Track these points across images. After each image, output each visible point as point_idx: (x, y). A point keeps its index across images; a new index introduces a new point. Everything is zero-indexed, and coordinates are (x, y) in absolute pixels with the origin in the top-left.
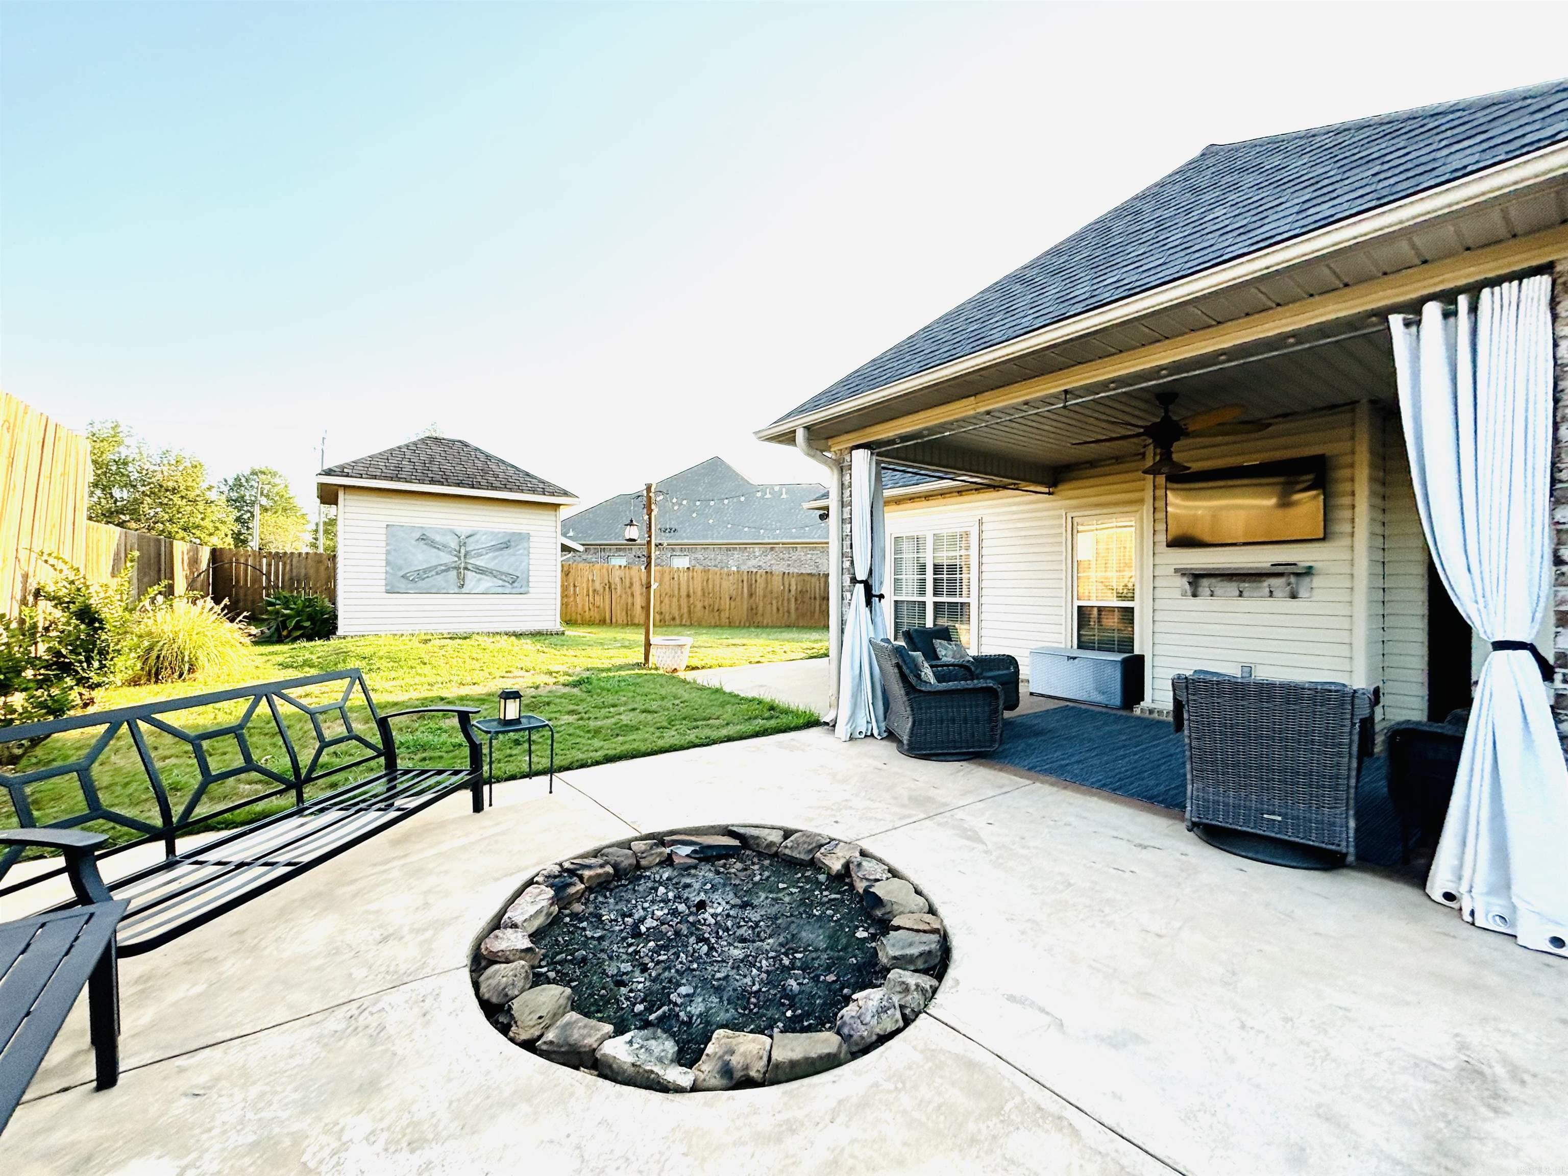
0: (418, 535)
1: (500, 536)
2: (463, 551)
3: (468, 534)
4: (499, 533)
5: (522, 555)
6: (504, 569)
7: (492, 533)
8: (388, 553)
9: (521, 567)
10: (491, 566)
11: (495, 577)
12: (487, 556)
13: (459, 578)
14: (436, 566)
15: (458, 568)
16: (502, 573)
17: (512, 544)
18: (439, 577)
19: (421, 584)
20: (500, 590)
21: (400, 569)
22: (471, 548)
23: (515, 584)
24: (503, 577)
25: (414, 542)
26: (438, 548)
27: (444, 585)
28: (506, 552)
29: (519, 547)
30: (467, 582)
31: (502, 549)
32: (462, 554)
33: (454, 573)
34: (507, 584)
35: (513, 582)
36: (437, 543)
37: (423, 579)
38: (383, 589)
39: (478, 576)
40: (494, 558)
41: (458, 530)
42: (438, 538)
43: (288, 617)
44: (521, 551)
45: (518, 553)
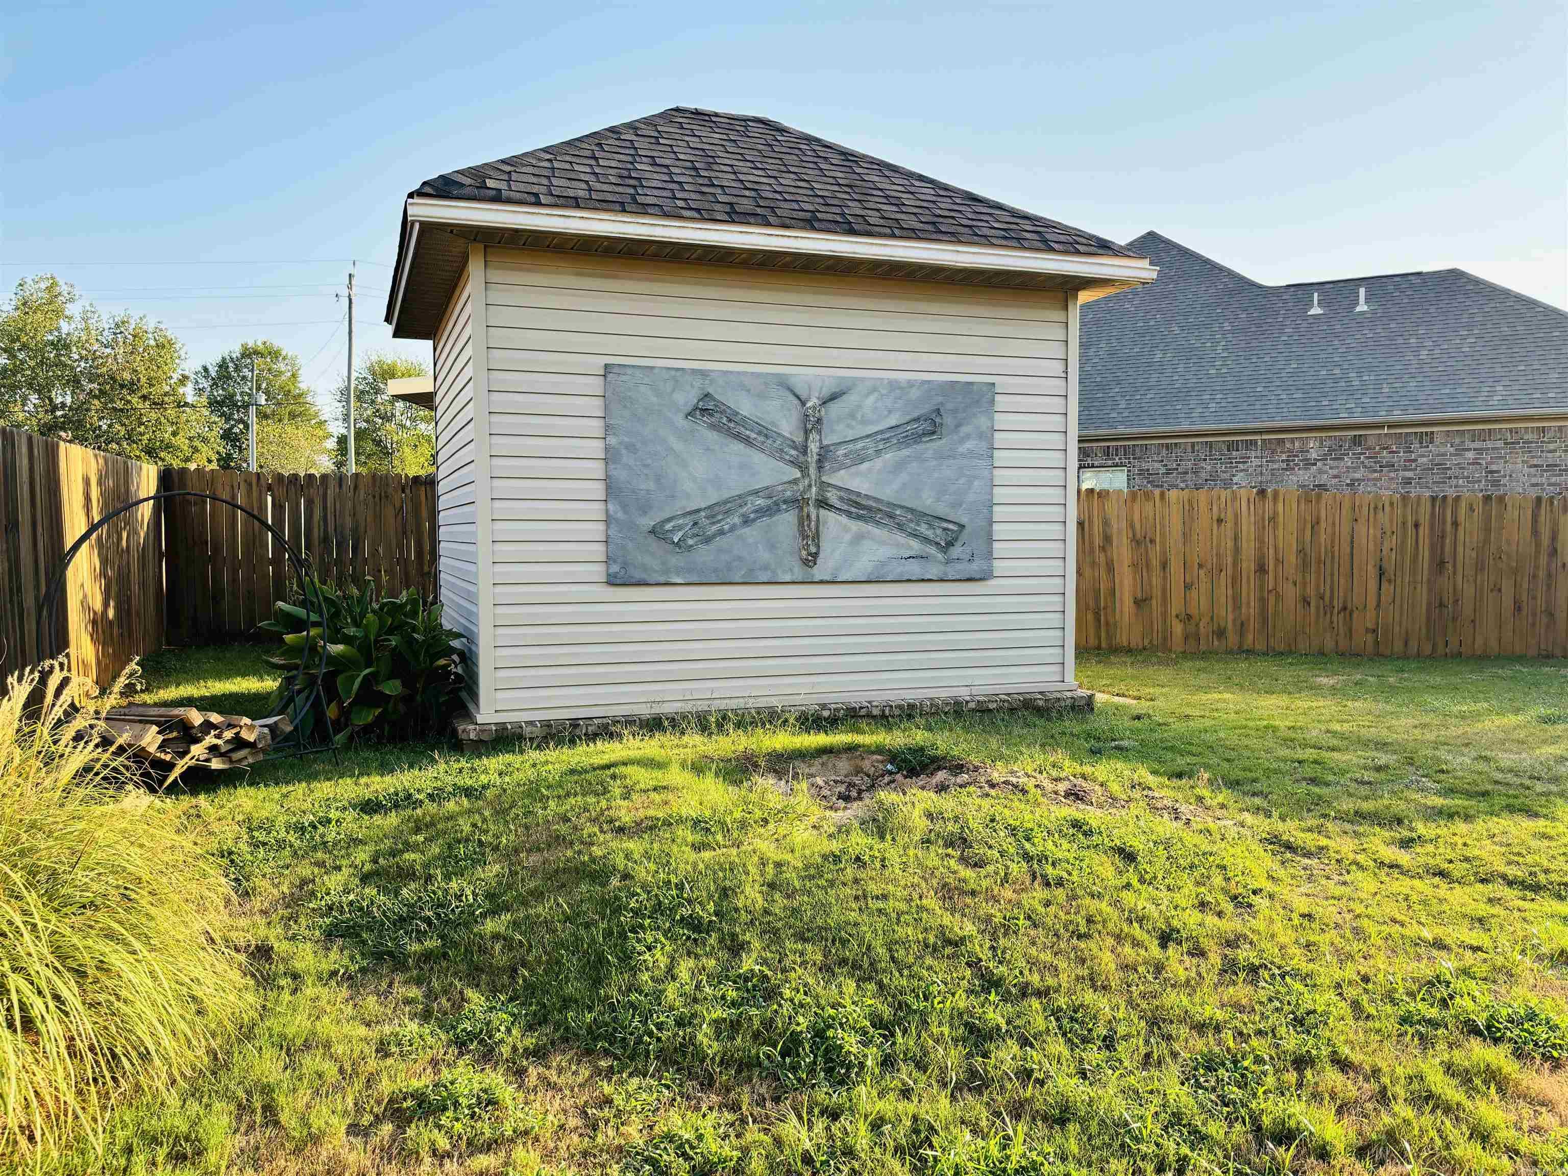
0: (687, 397)
1: (914, 394)
2: (813, 447)
3: (826, 393)
4: (911, 384)
5: (971, 454)
6: (927, 501)
7: (893, 385)
8: (610, 457)
9: (971, 497)
10: (887, 493)
11: (900, 527)
12: (878, 463)
13: (805, 537)
14: (741, 499)
15: (798, 503)
16: (919, 515)
17: (948, 420)
18: (750, 533)
19: (704, 555)
20: (914, 569)
21: (644, 510)
22: (835, 439)
23: (956, 551)
24: (923, 529)
25: (680, 421)
26: (747, 441)
27: (764, 555)
28: (929, 447)
29: (965, 430)
30: (825, 545)
31: (917, 438)
32: (812, 459)
33: (787, 520)
34: (932, 550)
35: (950, 544)
36: (744, 422)
37: (708, 540)
38: (598, 571)
39: (856, 526)
40: (900, 466)
41: (801, 376)
42: (745, 407)
43: (339, 665)
44: (969, 445)
45: (962, 449)
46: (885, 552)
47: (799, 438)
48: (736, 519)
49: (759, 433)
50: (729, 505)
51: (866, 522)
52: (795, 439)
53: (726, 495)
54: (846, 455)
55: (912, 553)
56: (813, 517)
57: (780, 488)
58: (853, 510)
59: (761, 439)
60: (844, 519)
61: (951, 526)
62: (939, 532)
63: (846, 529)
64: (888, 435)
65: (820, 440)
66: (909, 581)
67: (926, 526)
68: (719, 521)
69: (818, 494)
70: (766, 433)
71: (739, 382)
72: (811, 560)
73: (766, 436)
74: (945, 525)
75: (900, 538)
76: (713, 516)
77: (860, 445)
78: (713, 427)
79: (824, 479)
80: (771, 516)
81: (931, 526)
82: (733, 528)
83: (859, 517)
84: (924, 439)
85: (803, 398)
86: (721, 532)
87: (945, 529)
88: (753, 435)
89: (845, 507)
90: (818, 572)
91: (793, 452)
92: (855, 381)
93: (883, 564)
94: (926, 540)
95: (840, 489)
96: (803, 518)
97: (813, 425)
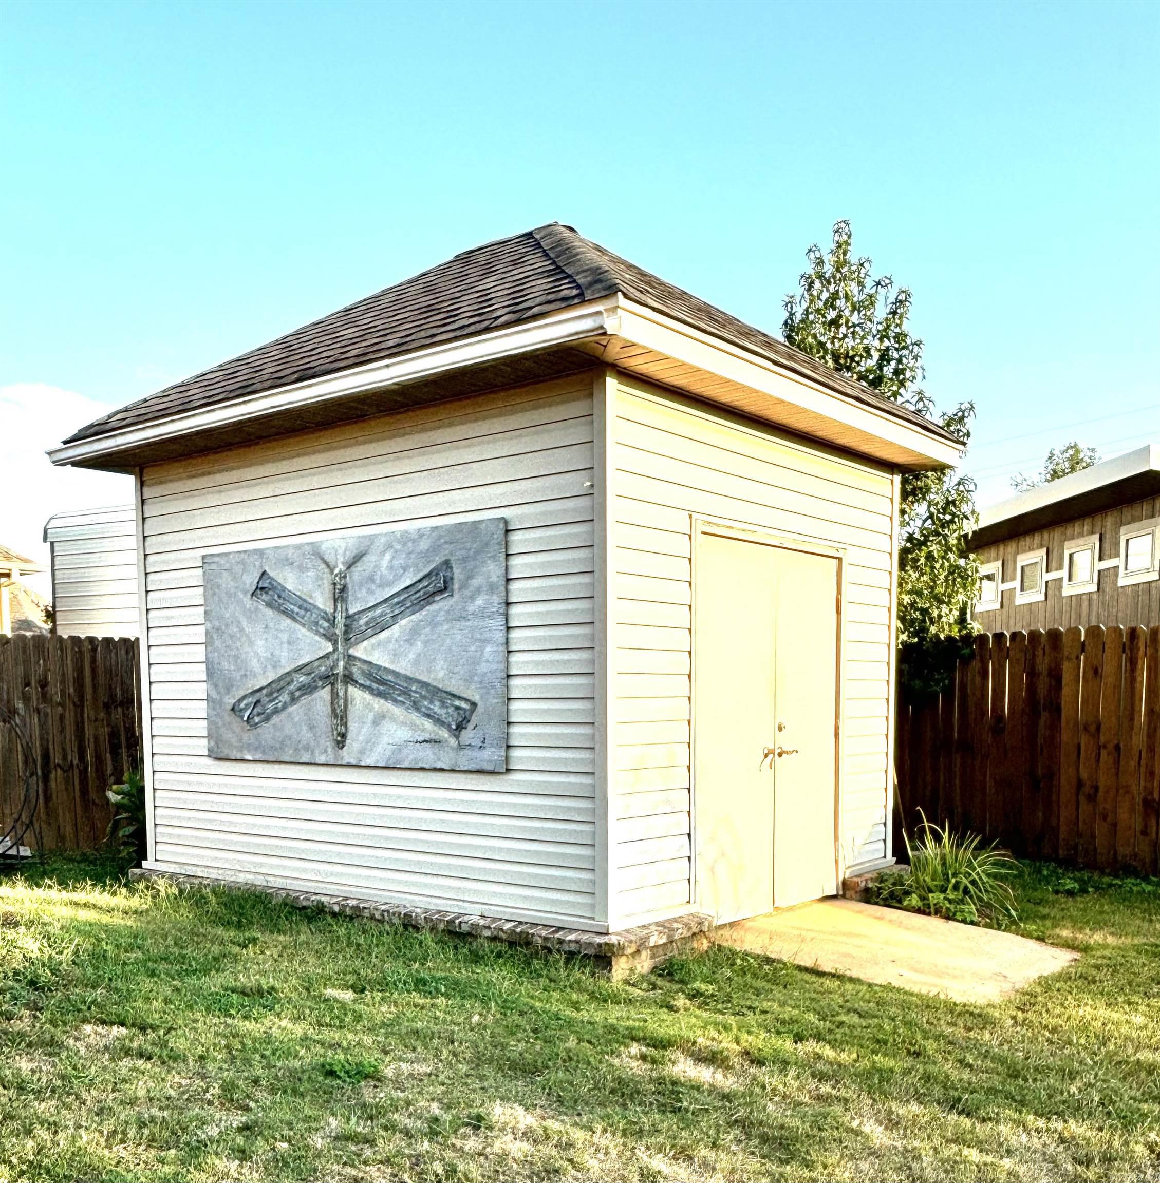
0: (251, 580)
1: (424, 545)
2: (340, 619)
4: (421, 534)
5: (482, 614)
6: (438, 675)
7: (405, 538)
8: (209, 641)
9: (483, 668)
10: (403, 666)
11: (416, 706)
12: (395, 631)
16: (433, 691)
18: (296, 712)
19: (267, 732)
20: (427, 755)
21: (228, 689)
22: (360, 607)
23: (467, 735)
25: (247, 601)
26: (293, 616)
27: (306, 735)
28: (440, 606)
32: (339, 629)
33: (323, 697)
34: (444, 734)
35: (460, 727)
36: (289, 598)
38: (202, 746)
39: (379, 704)
40: (412, 634)
41: (330, 542)
42: (291, 580)
44: (479, 602)
45: (471, 608)
46: (403, 734)
47: (330, 610)
48: (285, 697)
49: (300, 607)
50: (282, 683)
51: (386, 699)
52: (328, 610)
53: (281, 672)
54: (367, 623)
55: (427, 736)
56: (341, 694)
57: (316, 664)
58: (375, 686)
59: (302, 612)
60: (367, 696)
61: (464, 705)
62: (451, 710)
63: (369, 707)
64: (402, 598)
65: (347, 610)
66: (422, 769)
67: (437, 703)
68: (274, 700)
69: (345, 668)
70: (305, 606)
71: (285, 557)
72: (341, 740)
73: (306, 610)
74: (457, 703)
75: (415, 717)
76: (271, 694)
77: (378, 611)
78: (269, 605)
79: (351, 652)
80: (311, 693)
81: (443, 704)
82: (285, 707)
83: (380, 694)
84: (437, 598)
85: (332, 564)
86: (276, 711)
87: (458, 708)
88: (296, 609)
89: (368, 683)
90: (347, 755)
91: (326, 625)
92: (372, 538)
93: (399, 748)
94: (438, 721)
95: (365, 662)
96: (334, 695)
97: (340, 594)
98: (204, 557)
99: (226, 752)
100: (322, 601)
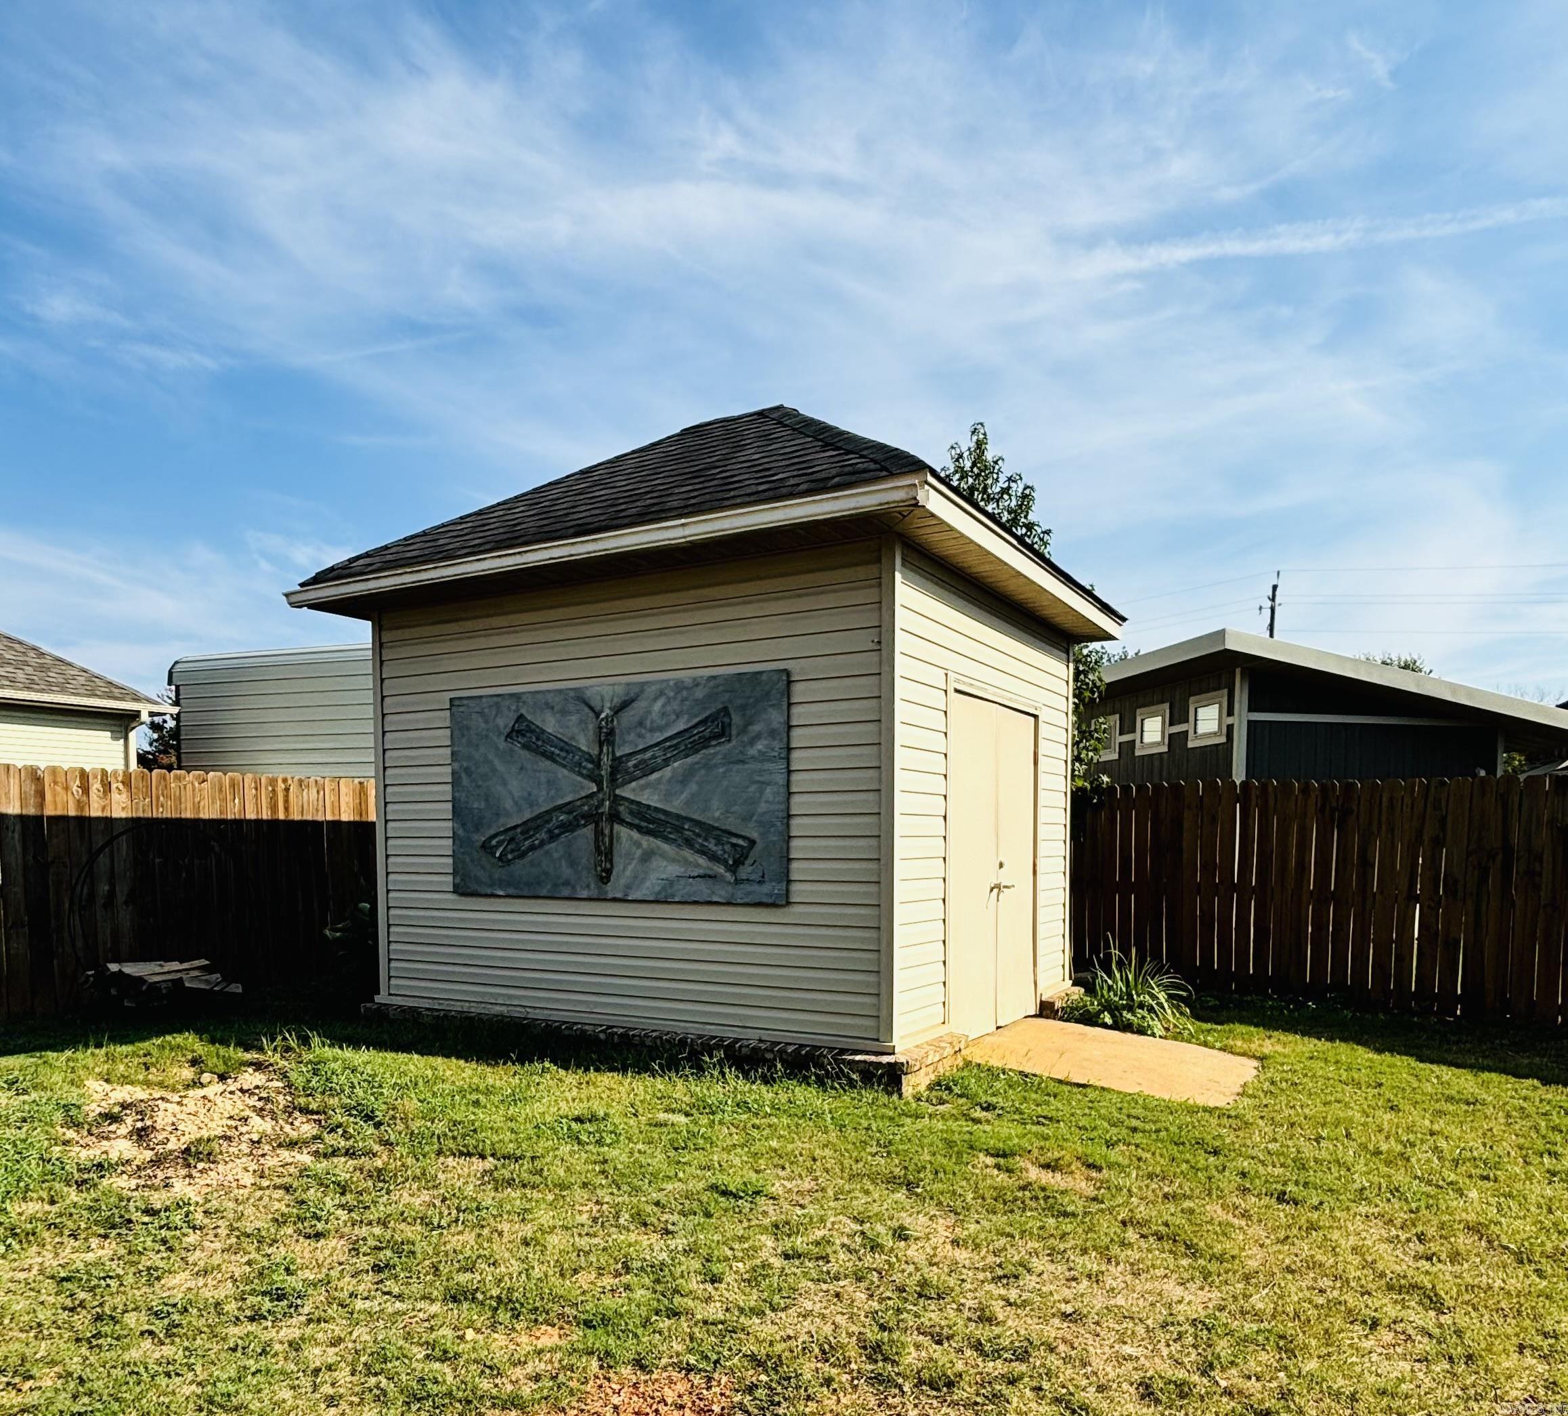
0: (505, 722)
1: (699, 694)
2: (606, 760)
3: (617, 701)
4: (696, 683)
5: (763, 757)
6: (715, 814)
7: (679, 686)
8: (456, 782)
9: (763, 807)
10: (676, 806)
11: (689, 843)
12: (667, 772)
13: (600, 853)
15: (592, 817)
16: (708, 830)
17: (736, 719)
18: (556, 848)
19: (520, 868)
20: (703, 889)
21: (477, 828)
22: (627, 750)
23: (745, 871)
24: (711, 845)
25: (502, 744)
26: (551, 757)
27: (566, 872)
28: (717, 751)
29: (756, 728)
30: (618, 861)
31: (704, 743)
32: (605, 771)
33: (586, 835)
34: (721, 870)
35: (738, 862)
36: (548, 741)
37: (523, 855)
38: (448, 882)
39: (647, 842)
40: (684, 779)
41: (596, 692)
42: (550, 724)
44: (760, 746)
45: (752, 751)
46: (673, 870)
47: (595, 752)
48: (543, 835)
49: (561, 749)
50: (539, 821)
51: (656, 837)
52: (591, 752)
53: (537, 811)
54: (635, 766)
55: (701, 872)
56: (607, 832)
57: (579, 803)
58: (644, 824)
59: (563, 754)
60: (635, 835)
61: (741, 842)
62: (727, 847)
63: (638, 845)
64: (675, 742)
65: (613, 752)
66: (695, 903)
67: (713, 841)
68: (531, 837)
69: (610, 807)
70: (567, 748)
71: (544, 701)
72: (605, 877)
73: (567, 752)
74: (734, 840)
75: (688, 854)
76: (528, 831)
77: (648, 755)
78: (525, 747)
79: (618, 792)
80: (572, 831)
81: (719, 842)
82: (542, 843)
83: (649, 832)
84: (714, 743)
85: (597, 709)
86: (532, 848)
87: (734, 845)
88: (557, 752)
89: (637, 821)
90: (613, 890)
91: (590, 766)
92: (643, 685)
93: (671, 883)
94: (713, 857)
95: (632, 802)
96: (599, 833)
97: (607, 737)
98: (451, 700)
99: (474, 887)
100: (585, 742)
